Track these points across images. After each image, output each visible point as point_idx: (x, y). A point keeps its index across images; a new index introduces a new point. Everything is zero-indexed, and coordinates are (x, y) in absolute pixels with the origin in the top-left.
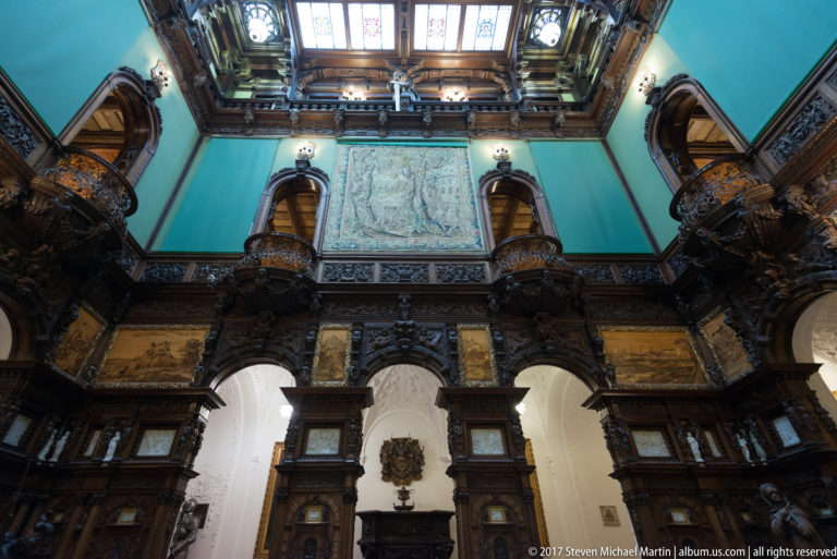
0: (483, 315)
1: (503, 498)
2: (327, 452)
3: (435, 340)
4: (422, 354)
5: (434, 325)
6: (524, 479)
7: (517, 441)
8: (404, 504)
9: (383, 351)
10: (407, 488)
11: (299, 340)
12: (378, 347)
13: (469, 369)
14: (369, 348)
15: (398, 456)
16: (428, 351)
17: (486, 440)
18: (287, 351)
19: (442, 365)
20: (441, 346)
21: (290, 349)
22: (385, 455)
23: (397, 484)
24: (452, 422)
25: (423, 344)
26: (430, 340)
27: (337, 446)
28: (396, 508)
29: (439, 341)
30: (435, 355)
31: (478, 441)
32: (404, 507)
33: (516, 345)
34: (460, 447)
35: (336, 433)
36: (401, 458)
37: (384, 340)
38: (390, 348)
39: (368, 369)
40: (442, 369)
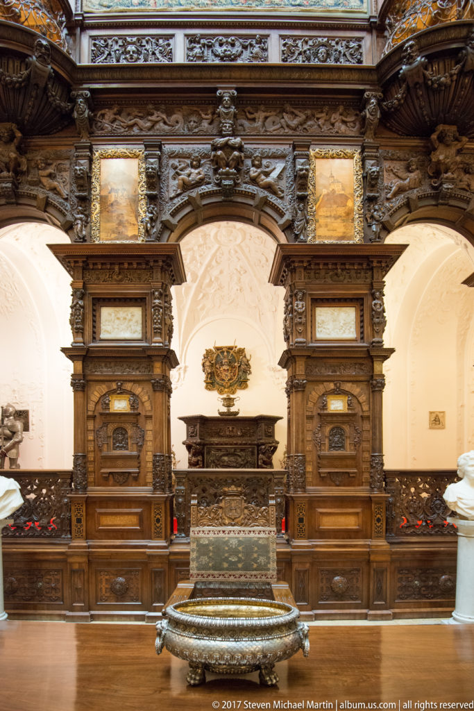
0: (352, 131)
1: (347, 387)
2: (127, 335)
3: (274, 175)
4: (253, 196)
5: (274, 148)
6: (376, 366)
7: (376, 320)
8: (229, 410)
9: (194, 193)
10: (232, 396)
11: (67, 175)
12: (186, 187)
13: (322, 221)
14: (172, 187)
15: (222, 365)
16: (262, 193)
17: (334, 321)
18: (51, 194)
19: (282, 215)
20: (283, 184)
21: (54, 189)
22: (208, 363)
23: (221, 392)
24: (291, 298)
25: (254, 181)
26: (267, 174)
27: (139, 328)
28: (220, 413)
29: (280, 177)
30: (273, 199)
31: (323, 322)
32: (229, 413)
33: (395, 184)
34: (300, 328)
35: (136, 313)
36: (226, 367)
37: (195, 174)
38: (205, 188)
39: (174, 221)
40: (282, 221)
